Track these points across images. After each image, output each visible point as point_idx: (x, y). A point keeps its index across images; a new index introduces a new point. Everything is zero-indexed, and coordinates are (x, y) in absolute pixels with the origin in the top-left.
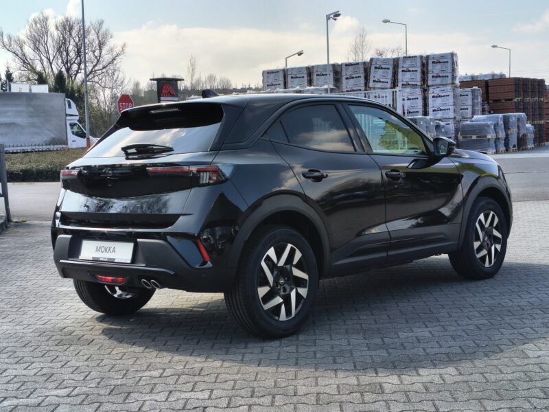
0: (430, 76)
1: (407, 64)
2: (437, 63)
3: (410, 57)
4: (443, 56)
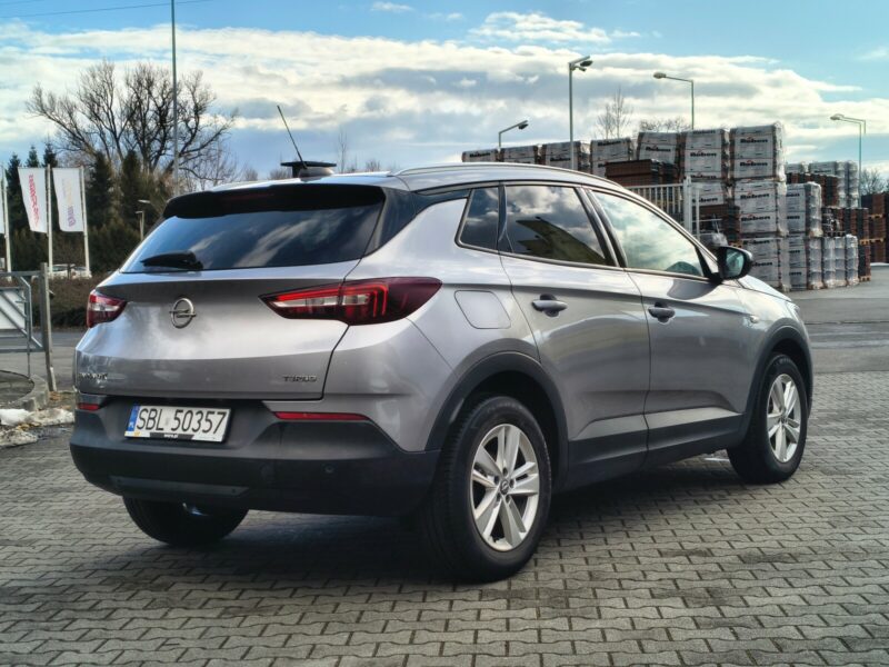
0: (737, 162)
1: (699, 144)
2: (748, 142)
3: (703, 133)
4: (758, 131)
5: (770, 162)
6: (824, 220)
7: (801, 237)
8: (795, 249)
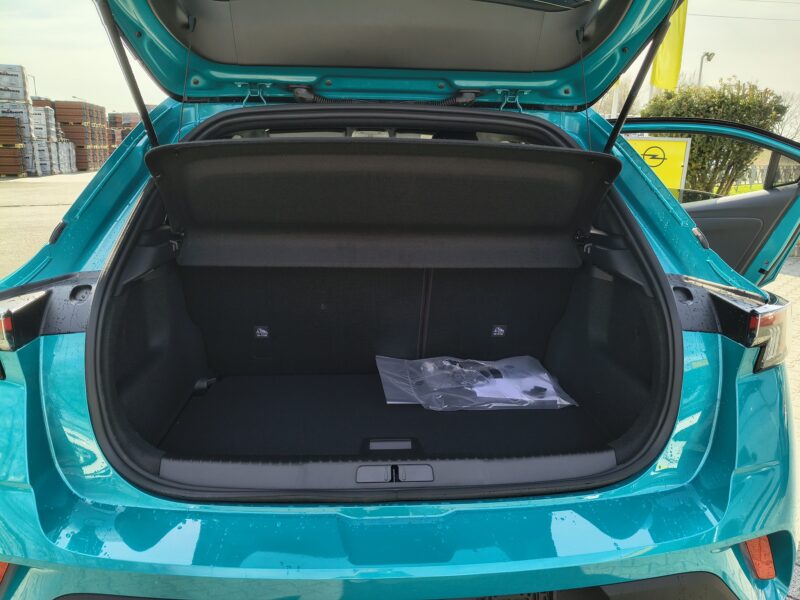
5: (21, 90)
6: (57, 132)
7: (44, 141)
8: (42, 148)
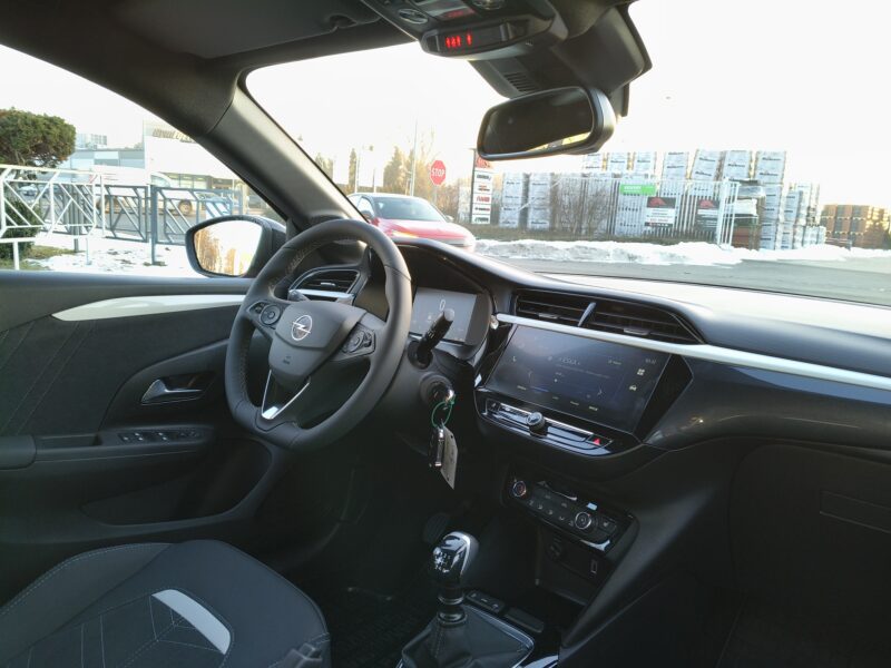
0: (758, 172)
1: (735, 159)
3: (738, 151)
4: (775, 154)
